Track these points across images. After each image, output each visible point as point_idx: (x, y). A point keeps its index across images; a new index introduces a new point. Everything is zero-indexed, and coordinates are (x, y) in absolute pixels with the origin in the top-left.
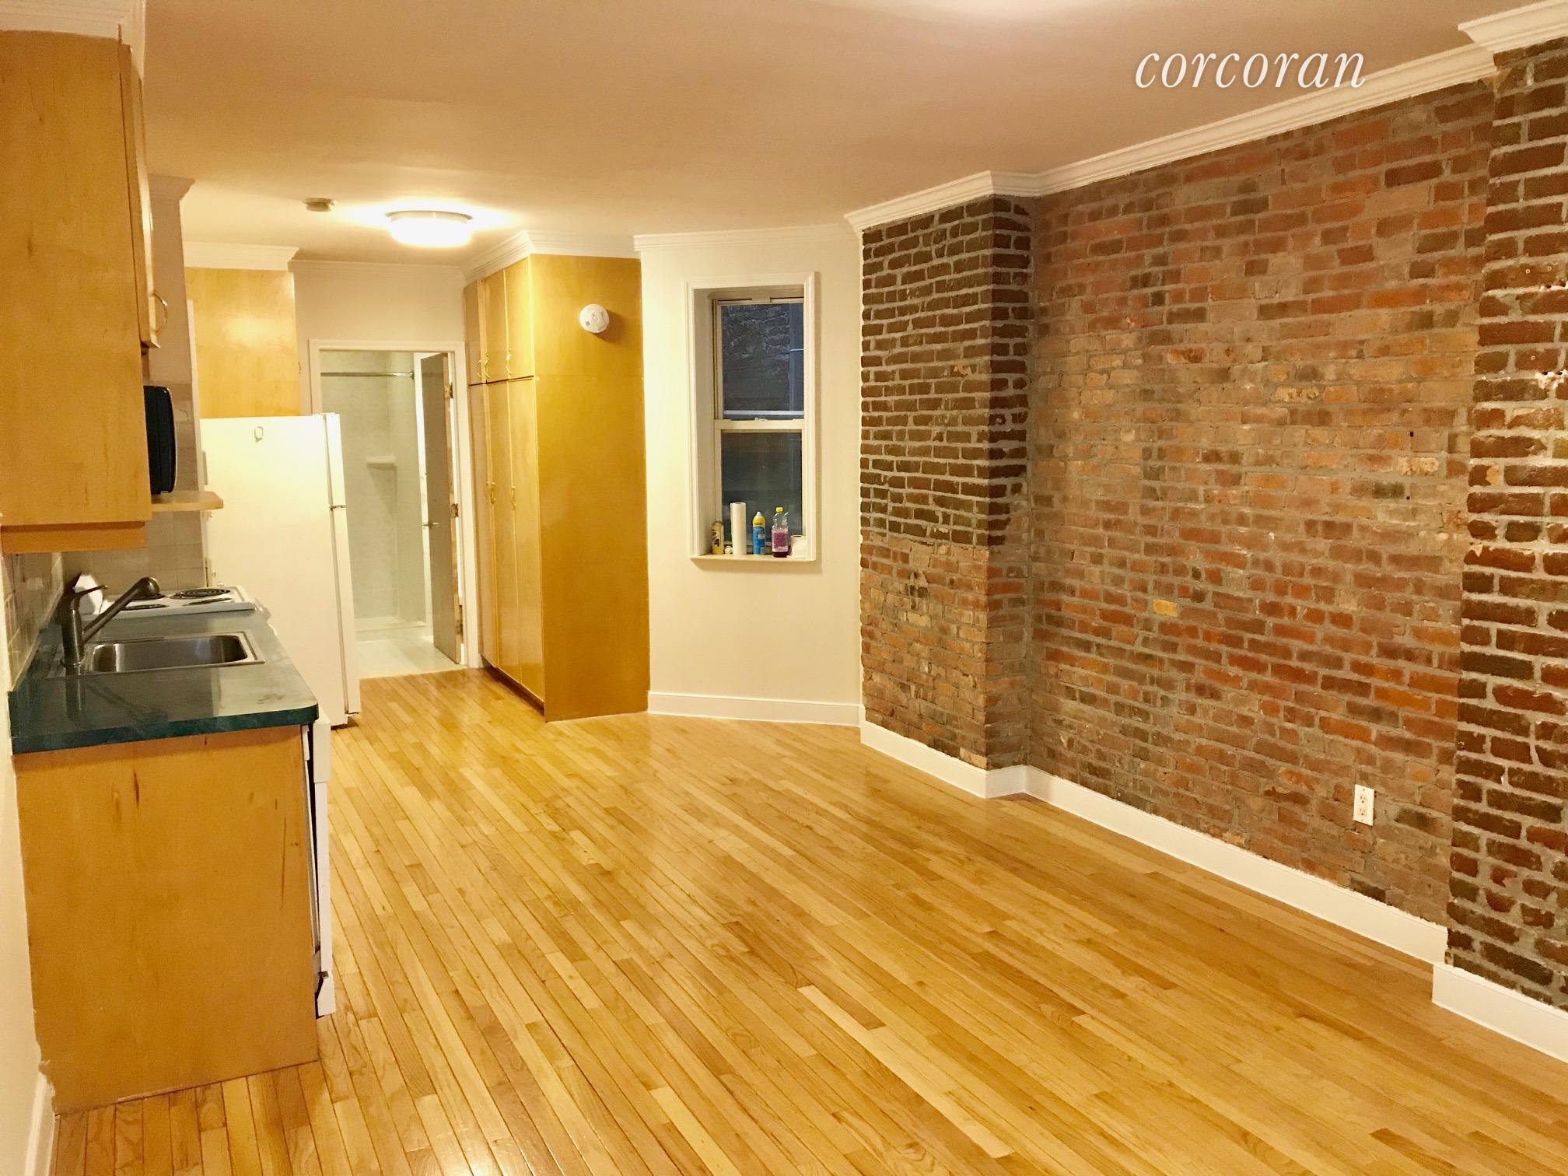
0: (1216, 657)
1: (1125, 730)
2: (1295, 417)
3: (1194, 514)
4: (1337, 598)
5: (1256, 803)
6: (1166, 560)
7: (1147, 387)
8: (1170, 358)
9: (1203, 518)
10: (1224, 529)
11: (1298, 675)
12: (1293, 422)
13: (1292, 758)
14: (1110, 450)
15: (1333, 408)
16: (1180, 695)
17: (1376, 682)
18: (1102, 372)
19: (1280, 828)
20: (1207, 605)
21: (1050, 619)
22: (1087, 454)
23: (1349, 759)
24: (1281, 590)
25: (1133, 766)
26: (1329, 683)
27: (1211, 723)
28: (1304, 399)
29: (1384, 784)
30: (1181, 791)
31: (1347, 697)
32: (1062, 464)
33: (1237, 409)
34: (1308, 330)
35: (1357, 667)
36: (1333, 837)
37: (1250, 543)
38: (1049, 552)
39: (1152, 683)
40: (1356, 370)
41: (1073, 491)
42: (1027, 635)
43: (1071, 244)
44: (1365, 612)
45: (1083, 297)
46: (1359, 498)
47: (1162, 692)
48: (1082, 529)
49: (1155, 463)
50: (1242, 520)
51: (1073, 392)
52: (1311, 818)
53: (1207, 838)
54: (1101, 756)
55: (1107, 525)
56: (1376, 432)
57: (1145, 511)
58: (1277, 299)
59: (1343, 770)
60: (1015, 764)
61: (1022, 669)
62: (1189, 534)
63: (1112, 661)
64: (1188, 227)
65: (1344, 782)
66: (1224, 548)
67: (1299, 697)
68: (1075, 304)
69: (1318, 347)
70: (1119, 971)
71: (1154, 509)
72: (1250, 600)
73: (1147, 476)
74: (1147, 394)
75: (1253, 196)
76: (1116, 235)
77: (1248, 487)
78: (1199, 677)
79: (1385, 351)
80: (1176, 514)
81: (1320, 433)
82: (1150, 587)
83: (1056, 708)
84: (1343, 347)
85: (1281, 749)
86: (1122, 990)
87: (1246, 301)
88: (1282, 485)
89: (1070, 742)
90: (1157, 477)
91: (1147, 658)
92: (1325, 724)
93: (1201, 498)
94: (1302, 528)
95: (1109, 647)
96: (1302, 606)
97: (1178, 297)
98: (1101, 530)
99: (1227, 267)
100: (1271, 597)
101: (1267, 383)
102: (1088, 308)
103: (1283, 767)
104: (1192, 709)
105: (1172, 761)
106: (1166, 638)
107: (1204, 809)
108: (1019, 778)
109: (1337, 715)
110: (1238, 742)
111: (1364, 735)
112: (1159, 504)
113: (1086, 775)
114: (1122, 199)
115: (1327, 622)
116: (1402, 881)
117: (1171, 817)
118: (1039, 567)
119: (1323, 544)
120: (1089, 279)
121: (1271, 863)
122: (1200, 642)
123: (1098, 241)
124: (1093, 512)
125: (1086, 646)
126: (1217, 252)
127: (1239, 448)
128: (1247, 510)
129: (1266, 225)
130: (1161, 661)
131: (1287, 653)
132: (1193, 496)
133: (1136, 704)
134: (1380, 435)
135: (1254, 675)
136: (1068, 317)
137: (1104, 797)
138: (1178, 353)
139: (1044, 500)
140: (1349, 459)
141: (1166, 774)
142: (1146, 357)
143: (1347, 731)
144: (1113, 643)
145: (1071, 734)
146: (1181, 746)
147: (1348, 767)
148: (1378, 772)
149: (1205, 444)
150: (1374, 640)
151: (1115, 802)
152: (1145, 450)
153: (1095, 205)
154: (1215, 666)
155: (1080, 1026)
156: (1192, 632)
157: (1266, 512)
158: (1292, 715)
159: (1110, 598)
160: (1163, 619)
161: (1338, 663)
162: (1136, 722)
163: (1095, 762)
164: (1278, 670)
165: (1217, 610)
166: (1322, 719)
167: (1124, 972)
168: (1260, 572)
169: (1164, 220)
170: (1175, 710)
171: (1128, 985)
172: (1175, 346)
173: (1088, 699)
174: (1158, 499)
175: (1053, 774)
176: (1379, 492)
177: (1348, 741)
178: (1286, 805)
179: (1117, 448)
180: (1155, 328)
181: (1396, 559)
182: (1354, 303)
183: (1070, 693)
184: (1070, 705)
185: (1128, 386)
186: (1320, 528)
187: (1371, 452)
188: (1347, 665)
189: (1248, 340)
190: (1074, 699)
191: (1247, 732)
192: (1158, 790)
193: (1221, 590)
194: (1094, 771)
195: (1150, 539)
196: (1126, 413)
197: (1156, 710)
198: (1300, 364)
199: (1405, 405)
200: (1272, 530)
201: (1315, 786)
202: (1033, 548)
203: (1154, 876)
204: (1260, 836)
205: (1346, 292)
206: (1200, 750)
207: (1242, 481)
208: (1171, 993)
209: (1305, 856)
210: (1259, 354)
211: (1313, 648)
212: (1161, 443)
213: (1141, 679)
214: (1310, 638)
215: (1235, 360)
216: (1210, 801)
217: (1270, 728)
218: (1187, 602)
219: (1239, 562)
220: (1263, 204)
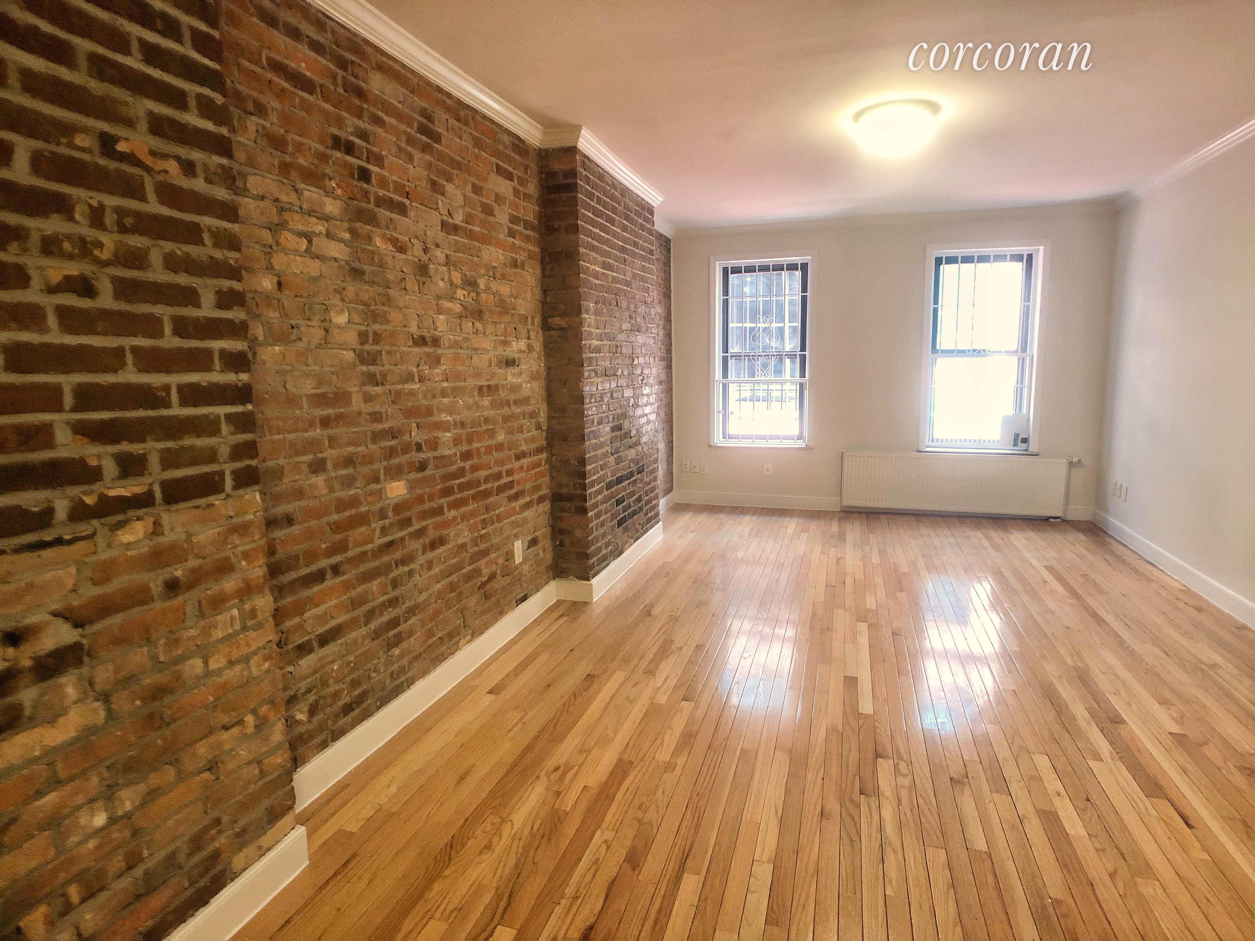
1: (377, 633)
2: (467, 312)
3: (412, 393)
4: (495, 435)
5: (473, 601)
6: (393, 442)
7: (356, 265)
8: (378, 241)
9: (419, 396)
10: (434, 403)
12: (466, 317)
14: (320, 333)
15: (484, 308)
16: (420, 561)
17: (514, 477)
18: (301, 234)
19: (486, 606)
20: (428, 472)
27: (443, 566)
28: (470, 300)
29: (523, 534)
30: (429, 642)
31: (508, 493)
33: (434, 301)
34: (469, 250)
35: (508, 472)
36: (509, 584)
37: (448, 410)
40: (493, 285)
44: (508, 438)
46: (500, 368)
49: (370, 347)
50: (444, 394)
55: (325, 422)
56: (503, 326)
57: (368, 399)
58: (451, 220)
62: (409, 413)
64: (384, 117)
65: (509, 547)
66: (435, 419)
67: (487, 508)
71: (377, 395)
72: (455, 455)
73: (363, 362)
74: (357, 273)
75: (431, 126)
77: (445, 365)
78: (430, 535)
80: (398, 396)
82: (382, 475)
87: (434, 212)
88: (464, 363)
90: (374, 362)
91: (388, 546)
93: (417, 379)
94: (475, 392)
97: (383, 183)
98: (317, 432)
99: (419, 176)
100: (464, 448)
102: (277, 143)
103: (484, 562)
104: (429, 566)
105: (419, 624)
106: (401, 517)
109: (504, 508)
110: (460, 567)
112: (379, 389)
114: (308, 31)
116: (531, 581)
122: (426, 506)
123: (278, 59)
124: (307, 410)
127: (437, 334)
128: (445, 385)
129: (440, 156)
132: (409, 378)
133: (386, 598)
134: (504, 329)
138: (386, 239)
141: (417, 639)
142: (353, 232)
143: (508, 515)
144: (351, 553)
145: (311, 698)
146: (426, 603)
148: (520, 529)
149: (414, 329)
152: (360, 334)
154: (440, 519)
156: (420, 500)
157: (457, 384)
159: (341, 505)
160: (395, 501)
162: (388, 615)
164: (474, 498)
165: (434, 473)
166: (497, 516)
168: (459, 431)
169: (358, 92)
172: (383, 232)
174: (377, 385)
176: (507, 363)
177: (508, 520)
178: (488, 586)
180: (363, 205)
181: (516, 402)
182: (489, 241)
184: (306, 664)
185: (337, 259)
186: (485, 390)
187: (502, 338)
189: (437, 246)
191: (463, 555)
192: (412, 660)
193: (438, 453)
194: (350, 708)
195: (376, 426)
196: (336, 291)
197: (404, 589)
198: (467, 274)
199: (512, 311)
204: (477, 623)
206: (439, 594)
207: (442, 361)
210: (444, 260)
211: (490, 472)
212: (376, 327)
213: (387, 570)
215: (430, 260)
216: (449, 629)
217: (475, 542)
218: (413, 476)
219: (445, 427)
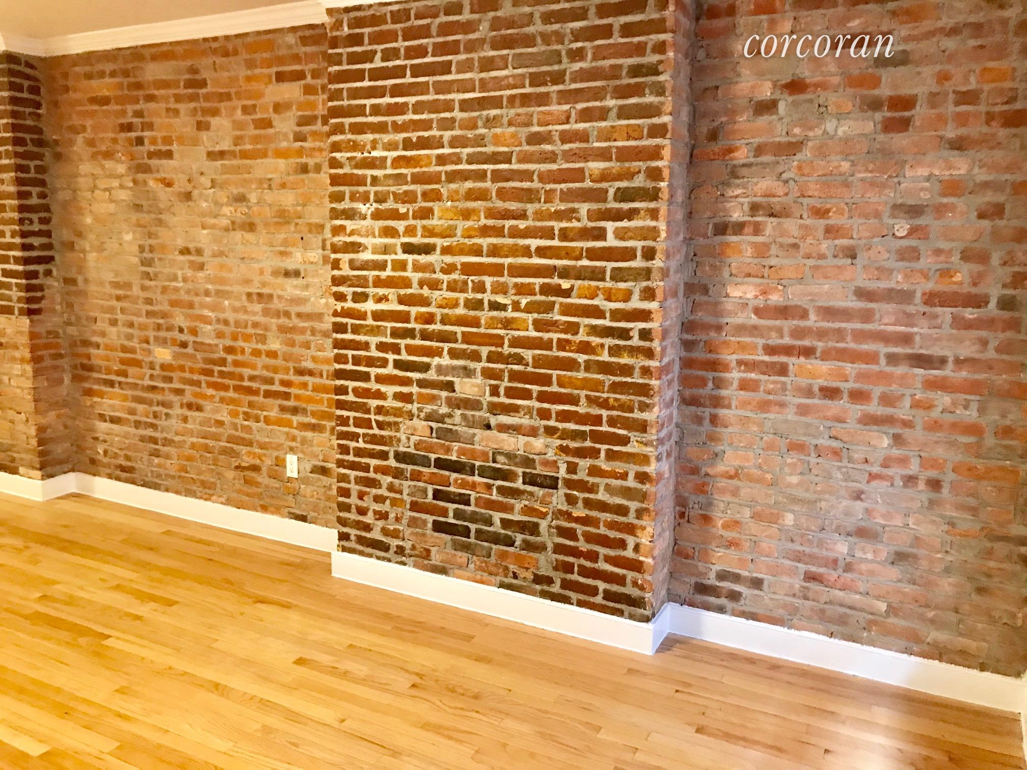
0: (198, 384)
1: (142, 439)
2: (233, 226)
3: (177, 290)
4: (268, 341)
5: (230, 474)
6: (161, 321)
7: (138, 202)
8: (151, 183)
9: (182, 292)
10: (196, 300)
11: (250, 391)
12: (234, 230)
13: (250, 444)
14: (117, 246)
15: (257, 220)
16: (177, 411)
17: (293, 391)
18: (106, 190)
19: (246, 489)
20: (190, 350)
21: (84, 367)
22: (101, 249)
23: (282, 439)
24: (235, 338)
25: (150, 464)
26: (268, 394)
27: (198, 427)
28: (239, 215)
29: (302, 452)
30: (183, 474)
31: (280, 402)
32: (82, 255)
33: (198, 219)
34: (237, 170)
35: (284, 383)
36: (277, 488)
37: (214, 308)
38: (78, 318)
39: (158, 405)
40: (269, 197)
41: (92, 274)
42: (67, 379)
43: (72, 95)
44: (285, 349)
45: (86, 135)
46: (276, 277)
47: (165, 411)
48: (101, 302)
49: (147, 255)
50: (207, 293)
51: (84, 204)
52: (263, 479)
53: (201, 502)
54: (128, 458)
55: (118, 298)
56: (283, 236)
57: (144, 288)
58: (218, 148)
59: (279, 447)
60: (65, 473)
61: (65, 404)
62: (174, 304)
63: (129, 393)
64: (156, 92)
65: (280, 454)
66: (198, 312)
67: (251, 405)
68: (80, 139)
69: (245, 180)
70: (138, 601)
71: (150, 287)
72: (217, 345)
73: (143, 264)
74: (138, 207)
75: (197, 77)
76: (106, 93)
77: (209, 271)
78: (188, 397)
79: (283, 186)
80: (164, 290)
81: (249, 236)
82: (152, 340)
83: (93, 430)
84: (260, 182)
85: (243, 439)
86: (140, 614)
87: (198, 148)
88: (230, 271)
89: (106, 452)
90: (150, 265)
91: (153, 388)
92: (267, 421)
93: (180, 279)
94: (244, 298)
95: (127, 383)
96: (248, 346)
97: (154, 141)
98: (114, 303)
99: (183, 124)
100: (229, 342)
101: (216, 203)
102: (91, 143)
103: (244, 450)
104: (185, 419)
105: (176, 457)
106: (165, 374)
107: (198, 484)
108: (69, 482)
109: (274, 413)
110: (216, 437)
111: (289, 424)
112: (152, 283)
113: (118, 472)
114: (109, 67)
115: (263, 356)
116: (315, 508)
117: (177, 492)
118: (71, 330)
119: (258, 307)
120: (89, 123)
121: (242, 511)
122: (187, 375)
123: (93, 95)
124: (108, 289)
125: (111, 384)
126: (176, 112)
127: (203, 246)
128: (210, 287)
129: (207, 98)
130: (163, 389)
131: (241, 378)
132: (175, 278)
133: (149, 420)
134: (285, 238)
135: (223, 394)
136: (75, 148)
137: (132, 486)
138: (156, 179)
139: (70, 281)
140: (269, 254)
141: (172, 466)
142: (135, 182)
143: (280, 423)
144: (129, 380)
145: (105, 446)
146: (180, 445)
147: (282, 444)
148: (298, 445)
149: (180, 242)
150: (291, 365)
151: (140, 488)
152: (140, 246)
153: (88, 69)
154: (198, 390)
155: (107, 646)
156: (182, 368)
157: (222, 288)
158: (247, 416)
159: (124, 349)
160: (162, 361)
161: (271, 381)
162: (149, 432)
163: (125, 463)
164: (237, 389)
165: (197, 353)
166: (265, 417)
167: (142, 601)
168: (221, 327)
169: (138, 86)
170: (173, 421)
171: (144, 610)
172: (155, 175)
173: (114, 420)
174: (151, 280)
175: (94, 475)
176: (287, 274)
177: (281, 429)
178: (247, 473)
179: (121, 244)
180: (140, 161)
181: (299, 315)
182: (264, 155)
183: (102, 417)
184: (103, 426)
185: (125, 201)
186: (255, 297)
187: (282, 249)
188: (277, 382)
189: (202, 174)
190: (105, 421)
191: (221, 430)
192: (168, 476)
193: (199, 339)
194: (123, 469)
195: (149, 308)
196: (125, 220)
197: (161, 423)
198: (235, 192)
199: (297, 221)
200: (227, 299)
201: (263, 458)
202: (65, 315)
203: (168, 533)
204: (234, 495)
205: (259, 146)
206: (193, 446)
207: (205, 268)
208: (175, 607)
209: (262, 503)
210: (209, 184)
211: (256, 373)
212: (151, 242)
213: (150, 403)
214: (253, 367)
215: (194, 187)
216: (202, 477)
217: (235, 426)
218: (177, 349)
219: (206, 320)
220: (203, 84)
